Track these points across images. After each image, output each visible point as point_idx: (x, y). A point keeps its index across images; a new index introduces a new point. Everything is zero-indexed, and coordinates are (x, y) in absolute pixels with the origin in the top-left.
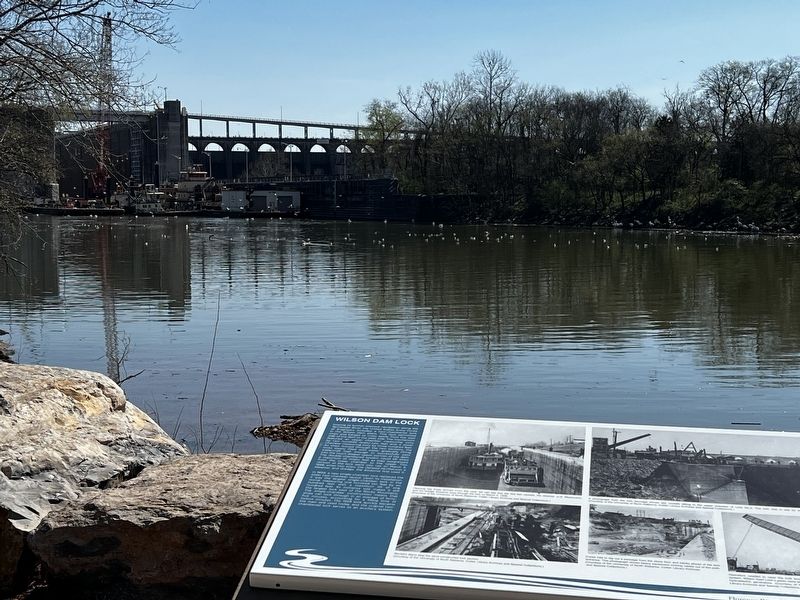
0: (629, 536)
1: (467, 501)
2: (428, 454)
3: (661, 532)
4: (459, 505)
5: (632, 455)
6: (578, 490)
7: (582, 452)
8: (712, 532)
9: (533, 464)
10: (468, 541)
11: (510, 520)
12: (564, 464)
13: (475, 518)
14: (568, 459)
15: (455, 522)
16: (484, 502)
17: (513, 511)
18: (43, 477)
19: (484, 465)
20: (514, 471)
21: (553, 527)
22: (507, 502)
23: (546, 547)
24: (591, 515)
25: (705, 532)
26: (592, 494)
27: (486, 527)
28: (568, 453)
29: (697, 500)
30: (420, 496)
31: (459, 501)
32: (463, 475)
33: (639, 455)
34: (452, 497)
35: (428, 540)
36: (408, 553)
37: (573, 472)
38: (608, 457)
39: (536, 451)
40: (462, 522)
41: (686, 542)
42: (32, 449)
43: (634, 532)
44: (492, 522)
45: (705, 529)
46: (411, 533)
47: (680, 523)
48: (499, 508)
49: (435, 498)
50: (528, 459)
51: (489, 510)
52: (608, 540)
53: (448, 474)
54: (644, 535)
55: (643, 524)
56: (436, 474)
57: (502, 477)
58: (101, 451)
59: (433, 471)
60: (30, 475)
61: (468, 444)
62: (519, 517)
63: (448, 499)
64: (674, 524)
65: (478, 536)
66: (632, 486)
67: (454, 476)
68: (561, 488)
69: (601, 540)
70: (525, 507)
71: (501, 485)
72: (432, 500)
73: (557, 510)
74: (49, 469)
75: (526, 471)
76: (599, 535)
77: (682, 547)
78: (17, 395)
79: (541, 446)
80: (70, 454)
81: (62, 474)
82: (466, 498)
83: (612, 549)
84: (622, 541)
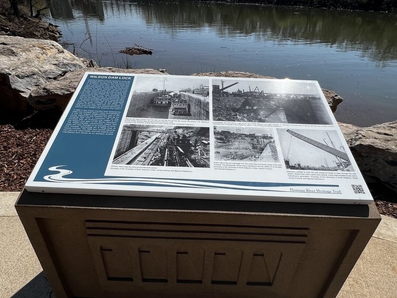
0: (234, 147)
1: (153, 126)
2: (134, 97)
3: (249, 143)
4: (149, 129)
5: (231, 95)
6: (207, 118)
7: (208, 94)
8: (274, 142)
9: (185, 101)
10: (152, 154)
11: (174, 139)
12: (200, 101)
13: (156, 138)
14: (202, 98)
15: (146, 141)
16: (161, 127)
17: (176, 132)
18: (32, 77)
19: (162, 103)
20: (176, 106)
21: (196, 142)
22: (172, 126)
23: (193, 156)
24: (215, 133)
25: (271, 142)
26: (214, 120)
27: (162, 144)
28: (201, 94)
29: (264, 121)
30: (129, 124)
31: (148, 127)
32: (151, 110)
33: (234, 94)
34: (145, 124)
35: (130, 155)
36: (118, 165)
37: (204, 106)
38: (220, 96)
39: (186, 94)
40: (149, 141)
41: (263, 149)
42: (27, 68)
43: (237, 143)
44: (165, 141)
45: (270, 140)
46: (122, 150)
47: (258, 136)
48: (169, 131)
49: (136, 125)
50: (183, 99)
51: (163, 132)
52: (224, 150)
53: (143, 109)
54: (241, 146)
55: (240, 138)
56: (137, 109)
57: (170, 110)
58: (53, 67)
59: (136, 107)
60: (28, 77)
61: (154, 90)
62: (179, 136)
63: (143, 126)
64: (255, 137)
65: (158, 151)
66: (233, 114)
67: (147, 110)
68: (199, 117)
69: (221, 150)
70: (182, 129)
71: (170, 115)
72: (134, 126)
73: (198, 131)
74: (34, 74)
75: (182, 106)
76: (219, 147)
77: (261, 153)
78: (19, 50)
79: (189, 91)
80: (41, 69)
81: (39, 76)
82: (152, 124)
83: (226, 156)
84: (231, 150)
